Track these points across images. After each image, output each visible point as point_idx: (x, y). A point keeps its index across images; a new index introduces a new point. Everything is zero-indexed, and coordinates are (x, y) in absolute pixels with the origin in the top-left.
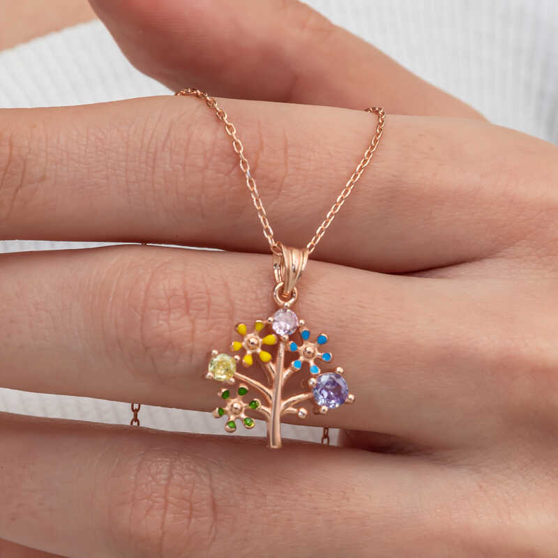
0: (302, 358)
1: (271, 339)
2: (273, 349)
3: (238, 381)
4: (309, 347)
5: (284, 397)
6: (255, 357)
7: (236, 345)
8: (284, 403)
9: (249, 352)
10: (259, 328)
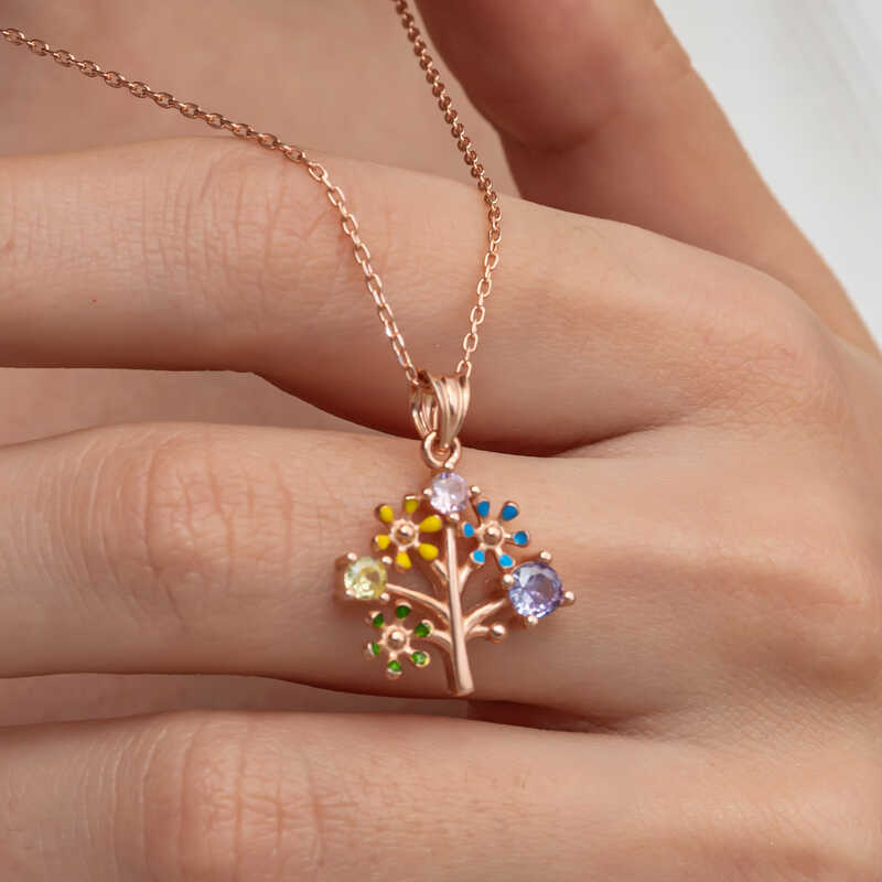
0: (483, 546)
1: (433, 523)
2: (437, 538)
3: (395, 596)
4: (492, 527)
5: (466, 612)
6: (413, 554)
7: (383, 541)
8: (467, 621)
9: (402, 548)
10: (412, 508)
